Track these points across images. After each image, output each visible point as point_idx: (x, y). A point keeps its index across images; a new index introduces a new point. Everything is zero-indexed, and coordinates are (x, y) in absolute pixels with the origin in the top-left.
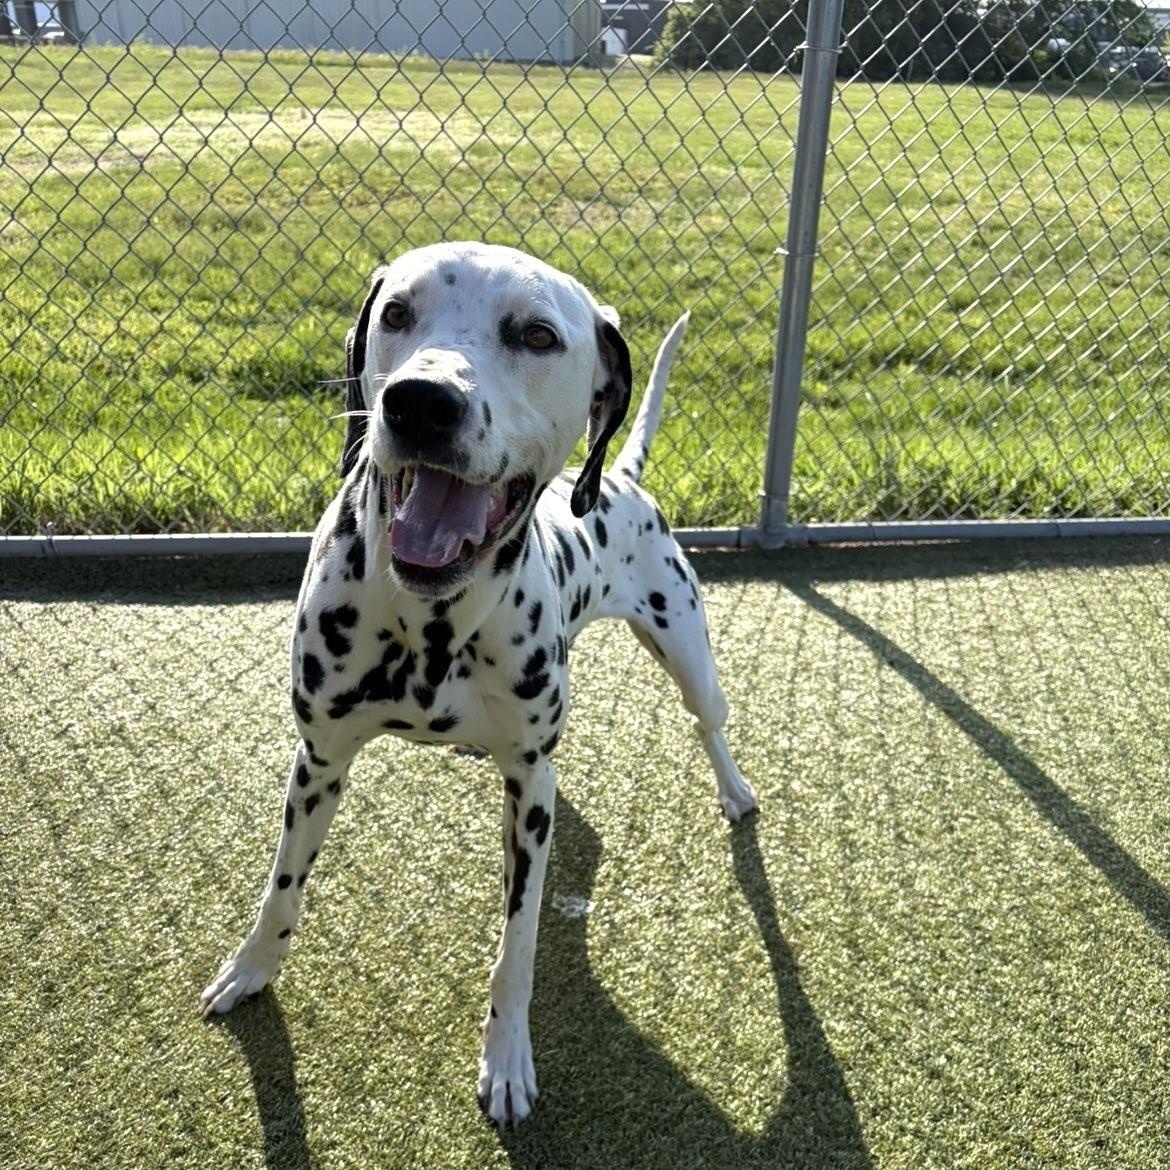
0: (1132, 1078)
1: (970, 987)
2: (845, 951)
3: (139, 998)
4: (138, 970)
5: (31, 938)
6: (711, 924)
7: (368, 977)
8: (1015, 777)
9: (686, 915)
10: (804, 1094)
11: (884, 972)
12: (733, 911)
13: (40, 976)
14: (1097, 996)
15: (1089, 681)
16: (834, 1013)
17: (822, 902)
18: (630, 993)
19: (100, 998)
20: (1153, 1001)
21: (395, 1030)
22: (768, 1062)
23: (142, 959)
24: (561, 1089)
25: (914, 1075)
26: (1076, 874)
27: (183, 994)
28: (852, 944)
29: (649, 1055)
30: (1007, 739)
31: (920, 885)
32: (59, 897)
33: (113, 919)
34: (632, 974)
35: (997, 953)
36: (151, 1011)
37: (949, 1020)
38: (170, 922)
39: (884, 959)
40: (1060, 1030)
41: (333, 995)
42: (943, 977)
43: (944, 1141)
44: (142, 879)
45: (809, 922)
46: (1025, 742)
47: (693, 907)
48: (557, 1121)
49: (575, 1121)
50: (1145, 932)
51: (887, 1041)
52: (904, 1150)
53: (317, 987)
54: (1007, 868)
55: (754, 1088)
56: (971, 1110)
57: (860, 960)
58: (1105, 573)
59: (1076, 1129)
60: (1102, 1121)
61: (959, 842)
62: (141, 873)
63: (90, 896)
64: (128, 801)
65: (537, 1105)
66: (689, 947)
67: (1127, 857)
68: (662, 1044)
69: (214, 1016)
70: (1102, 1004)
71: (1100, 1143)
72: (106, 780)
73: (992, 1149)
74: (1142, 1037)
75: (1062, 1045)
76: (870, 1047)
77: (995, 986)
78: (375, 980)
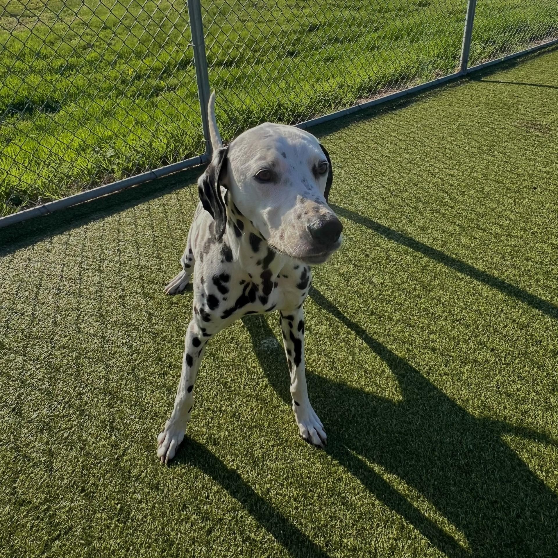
0: (483, 322)
1: (418, 312)
2: (373, 317)
3: (129, 471)
4: (117, 459)
5: (51, 470)
6: (324, 327)
7: (220, 411)
8: (370, 228)
9: (313, 327)
10: (404, 377)
11: (390, 319)
12: (327, 319)
13: (73, 486)
14: (453, 298)
15: (361, 182)
16: (388, 342)
17: (352, 301)
18: (320, 368)
19: (111, 482)
20: (468, 293)
21: (250, 428)
22: (384, 371)
23: (116, 453)
24: (329, 420)
25: (428, 353)
26: (415, 257)
27: (148, 459)
28: (373, 313)
29: (346, 389)
30: (356, 214)
31: (375, 280)
32: (47, 443)
33: (84, 441)
34: (314, 360)
35: (415, 296)
36: (140, 475)
37: (422, 328)
38: (113, 429)
39: (387, 314)
40: (453, 316)
41: (213, 426)
42: (408, 312)
43: (454, 372)
44: (81, 415)
45: (353, 311)
46: (362, 213)
47: (313, 323)
48: (339, 433)
49: (344, 429)
50: (448, 270)
51: (411, 344)
52: (447, 382)
53: (203, 426)
54: (394, 263)
55: (387, 383)
56: (453, 357)
57: (380, 318)
58: (328, 138)
59: (483, 348)
60: (487, 342)
61: (374, 259)
62: (78, 413)
63: (63, 435)
64: (39, 380)
65: (327, 430)
66: (324, 339)
67: (423, 244)
68: (347, 383)
69: (171, 462)
70: (456, 301)
71: (493, 350)
72: (20, 374)
73: (468, 367)
74: (474, 307)
75: (458, 321)
76: (408, 349)
77: (424, 308)
78: (224, 411)
